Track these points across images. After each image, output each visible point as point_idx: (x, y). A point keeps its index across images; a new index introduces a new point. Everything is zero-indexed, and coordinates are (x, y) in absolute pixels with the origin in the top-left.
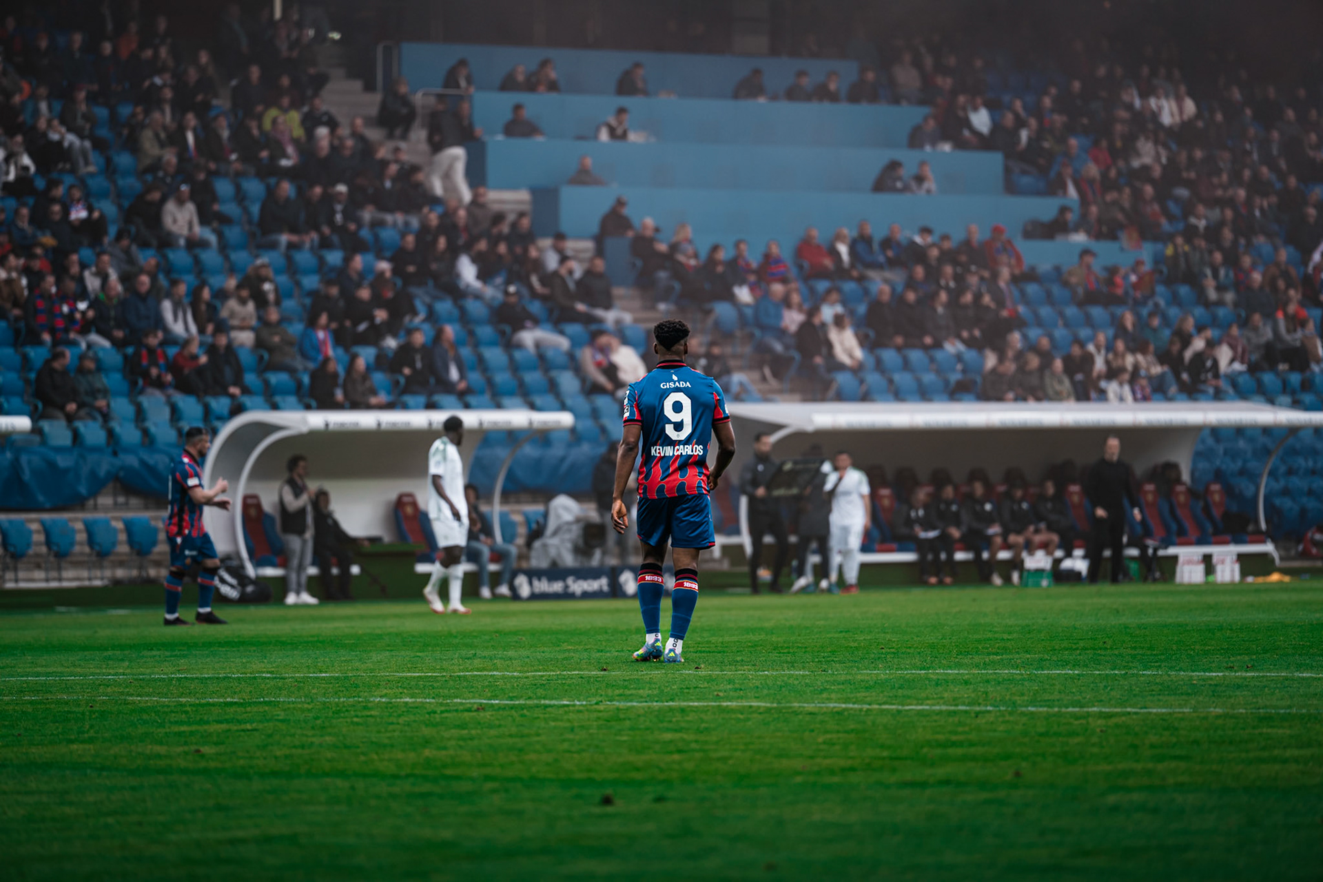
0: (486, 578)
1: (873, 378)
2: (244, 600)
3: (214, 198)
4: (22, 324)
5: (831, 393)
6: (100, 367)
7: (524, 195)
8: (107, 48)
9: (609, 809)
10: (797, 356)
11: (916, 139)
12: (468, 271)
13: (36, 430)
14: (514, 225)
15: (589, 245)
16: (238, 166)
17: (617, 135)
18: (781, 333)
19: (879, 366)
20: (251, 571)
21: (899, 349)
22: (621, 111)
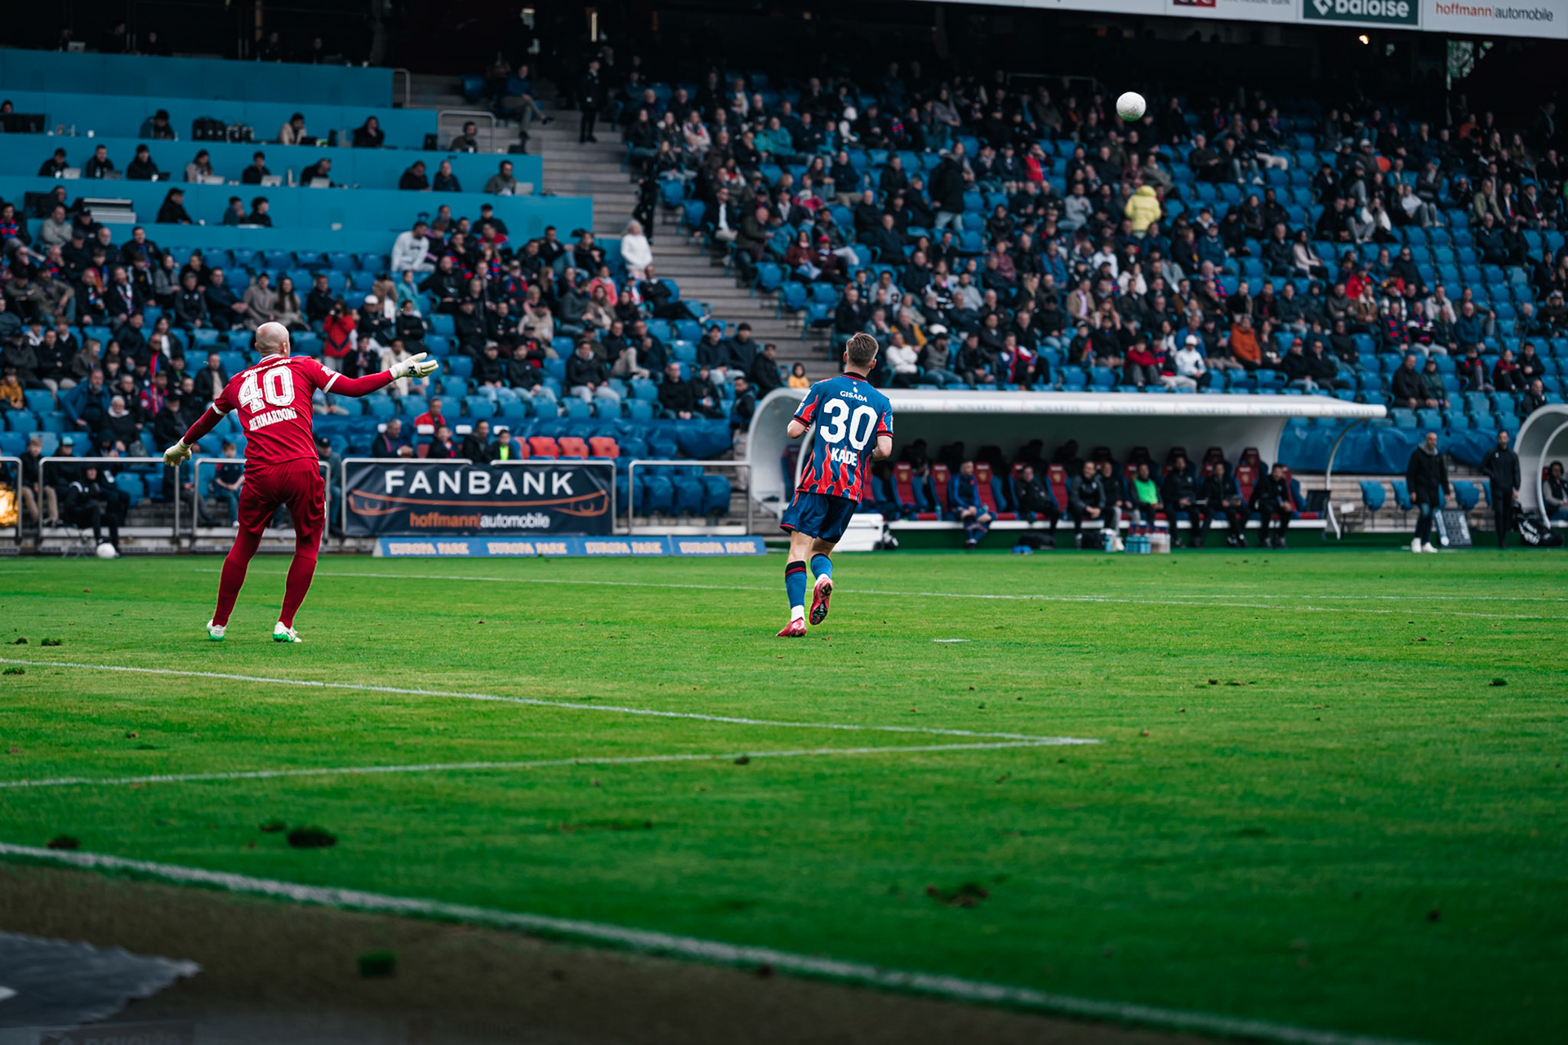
2: (1542, 544)
3: (1526, 246)
4: (1380, 338)
6: (1438, 371)
8: (1446, 134)
13: (1390, 416)
16: (1543, 222)
20: (1548, 523)
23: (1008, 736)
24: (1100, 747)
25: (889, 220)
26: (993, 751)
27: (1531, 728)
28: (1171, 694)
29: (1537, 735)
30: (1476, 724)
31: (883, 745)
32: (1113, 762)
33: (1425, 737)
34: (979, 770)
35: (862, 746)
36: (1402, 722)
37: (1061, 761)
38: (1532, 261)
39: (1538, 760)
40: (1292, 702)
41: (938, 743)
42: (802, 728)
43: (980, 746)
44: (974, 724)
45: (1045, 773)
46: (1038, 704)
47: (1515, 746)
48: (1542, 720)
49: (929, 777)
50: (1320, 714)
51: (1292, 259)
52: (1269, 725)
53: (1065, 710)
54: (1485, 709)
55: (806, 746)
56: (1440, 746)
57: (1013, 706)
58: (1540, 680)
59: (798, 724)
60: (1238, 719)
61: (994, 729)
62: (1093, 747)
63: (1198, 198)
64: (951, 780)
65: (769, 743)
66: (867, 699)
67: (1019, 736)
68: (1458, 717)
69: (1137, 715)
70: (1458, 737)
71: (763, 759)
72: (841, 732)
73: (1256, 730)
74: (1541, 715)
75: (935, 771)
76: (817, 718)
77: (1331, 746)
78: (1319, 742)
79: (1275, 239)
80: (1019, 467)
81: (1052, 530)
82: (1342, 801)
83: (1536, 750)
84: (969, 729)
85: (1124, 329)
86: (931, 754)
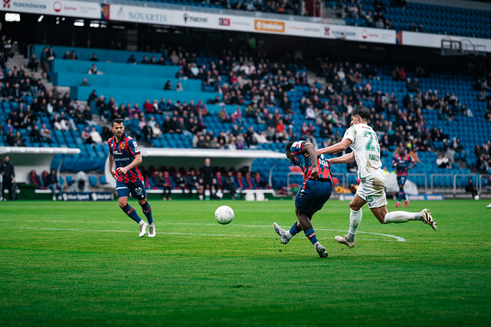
0: (55, 194)
1: (164, 142)
5: (152, 145)
7: (68, 89)
10: (143, 135)
11: (177, 76)
12: (50, 108)
14: (64, 96)
15: (85, 103)
18: (139, 128)
19: (166, 138)
21: (171, 134)
22: (93, 65)
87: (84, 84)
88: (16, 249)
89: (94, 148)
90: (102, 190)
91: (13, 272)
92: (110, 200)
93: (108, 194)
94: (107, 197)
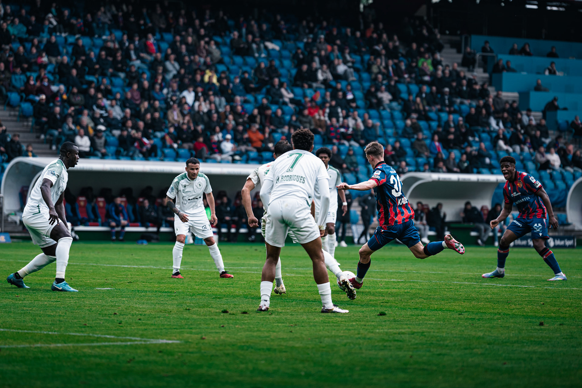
0: (497, 239)
3: (400, 92)
4: (325, 137)
6: (354, 154)
7: (516, 94)
8: (359, 34)
9: (542, 327)
12: (493, 122)
14: (511, 105)
15: (540, 114)
16: (408, 80)
17: (552, 72)
22: (552, 63)
23: (133, 338)
24: (180, 344)
25: (74, 72)
26: (126, 346)
27: (398, 337)
28: (217, 318)
29: (401, 341)
30: (370, 335)
31: (70, 342)
32: (187, 352)
33: (345, 341)
34: (118, 356)
35: (59, 343)
36: (333, 333)
37: (160, 352)
38: (403, 99)
39: (401, 354)
40: (278, 323)
41: (98, 341)
42: (28, 333)
43: (119, 343)
44: (116, 332)
45: (152, 358)
46: (149, 322)
47: (390, 346)
48: (403, 333)
49: (92, 359)
50: (292, 329)
51: (282, 96)
52: (266, 334)
53: (163, 325)
54: (375, 327)
55: (30, 343)
56: (352, 345)
57: (136, 323)
58: (403, 313)
59: (26, 331)
60: (251, 331)
61: (126, 335)
62: (177, 344)
63: (234, 63)
64: (104, 361)
65: (11, 341)
66: (61, 318)
67: (139, 339)
68: (362, 331)
69: (200, 328)
70: (361, 341)
71: (7, 349)
72: (47, 336)
73: (260, 337)
74: (403, 331)
75: (95, 356)
76: (36, 328)
77: (297, 345)
78: (291, 343)
79: (273, 86)
80: (141, 200)
81: (158, 232)
82: (303, 373)
83: (400, 348)
84: (114, 334)
85: (195, 130)
86: (93, 348)
87: (538, 88)
88: (450, 311)
89: (551, 176)
90: (561, 234)
91: (448, 342)
92: (571, 247)
93: (569, 239)
94: (568, 243)
